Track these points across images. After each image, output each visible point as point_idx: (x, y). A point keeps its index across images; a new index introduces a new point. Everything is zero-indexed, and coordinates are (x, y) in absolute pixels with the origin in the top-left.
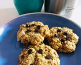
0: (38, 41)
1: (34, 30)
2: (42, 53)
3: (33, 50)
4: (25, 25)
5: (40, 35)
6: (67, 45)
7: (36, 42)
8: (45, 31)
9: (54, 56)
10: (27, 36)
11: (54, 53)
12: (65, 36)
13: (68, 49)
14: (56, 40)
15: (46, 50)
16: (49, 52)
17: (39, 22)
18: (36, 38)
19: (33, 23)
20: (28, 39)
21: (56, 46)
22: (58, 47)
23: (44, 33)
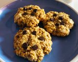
0: (33, 23)
1: (30, 13)
2: (35, 35)
3: (28, 31)
4: (22, 8)
5: (35, 18)
6: (60, 29)
7: (31, 24)
8: (41, 14)
9: (47, 38)
10: (23, 18)
11: (47, 36)
12: (60, 21)
13: (62, 33)
14: (51, 24)
15: (40, 32)
16: (42, 34)
17: (36, 6)
18: (31, 21)
19: (30, 6)
20: (24, 21)
21: (50, 30)
22: (52, 31)
23: (39, 17)
